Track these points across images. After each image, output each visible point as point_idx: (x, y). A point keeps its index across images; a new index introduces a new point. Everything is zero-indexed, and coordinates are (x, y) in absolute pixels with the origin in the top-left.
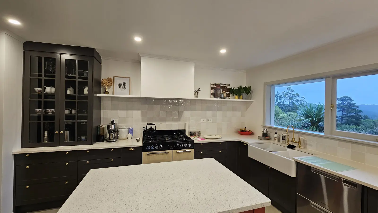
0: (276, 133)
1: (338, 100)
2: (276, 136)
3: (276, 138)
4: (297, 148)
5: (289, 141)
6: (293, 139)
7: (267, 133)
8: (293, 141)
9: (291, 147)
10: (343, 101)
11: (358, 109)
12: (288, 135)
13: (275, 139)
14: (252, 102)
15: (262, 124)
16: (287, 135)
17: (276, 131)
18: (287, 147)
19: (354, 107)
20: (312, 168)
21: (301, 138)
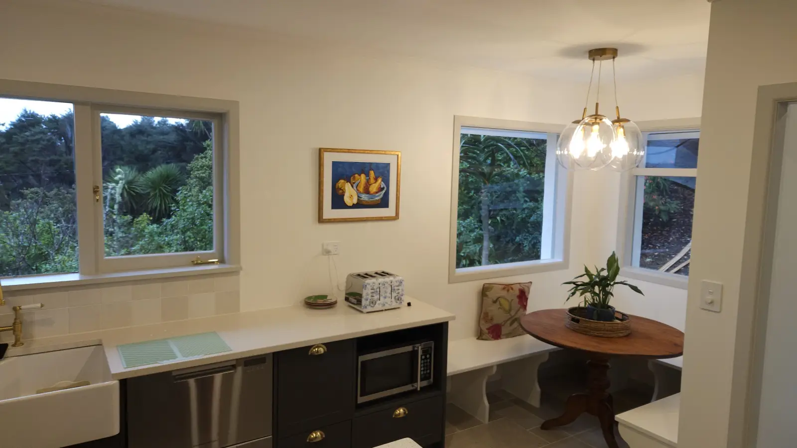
4: (12, 350)
20: (174, 374)
21: (22, 307)
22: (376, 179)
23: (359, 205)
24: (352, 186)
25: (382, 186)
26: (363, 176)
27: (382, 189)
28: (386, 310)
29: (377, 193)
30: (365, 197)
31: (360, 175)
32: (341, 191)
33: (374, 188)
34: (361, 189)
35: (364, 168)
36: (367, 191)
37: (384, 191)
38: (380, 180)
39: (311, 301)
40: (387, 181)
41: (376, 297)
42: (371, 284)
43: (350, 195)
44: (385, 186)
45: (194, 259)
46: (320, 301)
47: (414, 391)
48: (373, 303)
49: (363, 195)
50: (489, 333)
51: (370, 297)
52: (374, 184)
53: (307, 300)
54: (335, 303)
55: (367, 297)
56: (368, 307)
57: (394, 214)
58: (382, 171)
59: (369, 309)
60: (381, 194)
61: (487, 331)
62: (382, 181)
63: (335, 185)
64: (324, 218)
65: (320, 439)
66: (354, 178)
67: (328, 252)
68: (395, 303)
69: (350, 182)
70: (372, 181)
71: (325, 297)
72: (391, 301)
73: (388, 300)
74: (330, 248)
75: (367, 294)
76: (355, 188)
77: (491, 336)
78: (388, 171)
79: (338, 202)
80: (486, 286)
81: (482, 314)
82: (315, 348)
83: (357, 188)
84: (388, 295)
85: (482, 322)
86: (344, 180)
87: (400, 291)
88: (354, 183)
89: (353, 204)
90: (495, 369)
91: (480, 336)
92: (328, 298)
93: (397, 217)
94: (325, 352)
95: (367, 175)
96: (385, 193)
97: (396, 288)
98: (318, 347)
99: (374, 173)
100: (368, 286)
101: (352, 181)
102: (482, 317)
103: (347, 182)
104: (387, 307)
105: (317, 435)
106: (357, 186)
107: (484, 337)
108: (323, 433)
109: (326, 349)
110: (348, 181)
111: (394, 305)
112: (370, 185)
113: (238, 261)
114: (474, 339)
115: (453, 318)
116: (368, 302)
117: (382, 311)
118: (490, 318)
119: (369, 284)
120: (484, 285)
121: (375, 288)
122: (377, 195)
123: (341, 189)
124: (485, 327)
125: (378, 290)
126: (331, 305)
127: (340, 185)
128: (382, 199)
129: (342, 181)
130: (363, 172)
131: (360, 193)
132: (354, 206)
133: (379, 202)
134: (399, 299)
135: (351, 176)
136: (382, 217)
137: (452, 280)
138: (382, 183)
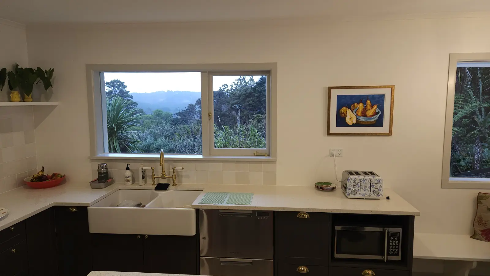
0: (128, 169)
1: (107, 85)
2: (128, 173)
3: (129, 179)
4: (171, 187)
5: (155, 178)
6: (164, 173)
7: (107, 173)
8: (163, 177)
9: (162, 187)
10: (114, 88)
11: (132, 100)
12: (153, 168)
13: (128, 181)
14: (55, 106)
15: (89, 155)
16: (150, 168)
17: (128, 164)
18: (157, 189)
19: (128, 97)
20: (221, 211)
21: (176, 168)
22: (372, 107)
23: (358, 124)
24: (352, 112)
25: (377, 111)
26: (361, 104)
27: (377, 113)
28: (366, 199)
29: (372, 116)
30: (362, 119)
31: (358, 104)
32: (343, 115)
33: (370, 112)
34: (359, 114)
35: (362, 99)
36: (364, 115)
37: (379, 115)
38: (375, 107)
39: (319, 185)
40: (382, 108)
41: (357, 189)
42: (353, 179)
43: (350, 117)
44: (380, 111)
45: (255, 153)
46: (325, 186)
47: (382, 261)
48: (355, 193)
49: (361, 118)
50: (482, 234)
51: (352, 188)
52: (370, 110)
53: (317, 185)
54: (335, 188)
55: (350, 187)
56: (350, 194)
57: (387, 132)
58: (378, 101)
59: (351, 196)
60: (377, 117)
61: (481, 233)
62: (377, 107)
63: (339, 111)
64: (330, 132)
65: (306, 272)
66: (354, 106)
67: (333, 155)
68: (374, 196)
69: (351, 109)
70: (369, 107)
71: (330, 184)
72: (370, 194)
73: (367, 192)
74: (335, 153)
75: (350, 186)
76: (354, 112)
77: (485, 238)
78: (383, 101)
79: (341, 122)
80: (480, 195)
81: (477, 218)
82: (301, 214)
83: (356, 112)
84: (367, 188)
85: (477, 224)
86: (346, 107)
87: (378, 187)
88: (354, 109)
89: (353, 124)
90: (475, 265)
91: (474, 236)
92: (331, 185)
93: (390, 134)
94: (308, 217)
95: (365, 103)
96: (379, 116)
97: (374, 184)
98: (304, 214)
99: (371, 102)
100: (351, 180)
101: (352, 108)
102: (476, 220)
103: (348, 109)
104: (366, 197)
105: (304, 269)
106: (356, 111)
107: (477, 237)
108: (307, 269)
109: (309, 216)
110: (349, 107)
111: (373, 196)
112: (367, 110)
113: (275, 156)
114: (468, 237)
115: (418, 214)
116: (350, 191)
117: (363, 199)
118: (484, 222)
119: (352, 179)
120: (479, 194)
121: (356, 182)
122: (373, 117)
123: (343, 114)
124: (479, 229)
125: (359, 184)
126: (333, 189)
127: (342, 110)
128: (377, 120)
129: (344, 108)
130: (361, 101)
131: (359, 116)
132: (354, 125)
133: (374, 123)
134: (377, 193)
135: (352, 104)
136: (377, 133)
137: (444, 185)
138: (378, 109)
